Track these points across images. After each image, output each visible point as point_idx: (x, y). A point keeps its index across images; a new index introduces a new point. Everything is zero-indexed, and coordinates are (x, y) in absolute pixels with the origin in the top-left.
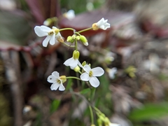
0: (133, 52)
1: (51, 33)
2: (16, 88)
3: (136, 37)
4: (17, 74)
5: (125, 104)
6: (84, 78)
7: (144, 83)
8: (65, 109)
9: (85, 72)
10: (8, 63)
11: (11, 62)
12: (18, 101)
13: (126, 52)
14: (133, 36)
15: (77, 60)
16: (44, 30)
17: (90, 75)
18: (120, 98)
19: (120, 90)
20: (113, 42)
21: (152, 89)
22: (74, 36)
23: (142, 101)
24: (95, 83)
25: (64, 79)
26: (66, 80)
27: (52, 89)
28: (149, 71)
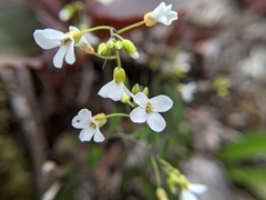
0: (223, 48)
1: (67, 41)
2: (31, 127)
3: (227, 21)
4: (30, 104)
5: (212, 137)
6: (137, 117)
7: (242, 98)
8: (115, 153)
9: (137, 106)
10: (14, 86)
11: (18, 84)
12: (38, 147)
13: (210, 49)
14: (222, 19)
15: (122, 86)
16: (51, 37)
17: (148, 110)
18: (203, 127)
19: (203, 115)
20: (188, 34)
21: (256, 107)
22: (111, 42)
23: (240, 129)
24: (157, 124)
25: (101, 119)
26: (105, 121)
27: (83, 140)
28: (250, 78)
